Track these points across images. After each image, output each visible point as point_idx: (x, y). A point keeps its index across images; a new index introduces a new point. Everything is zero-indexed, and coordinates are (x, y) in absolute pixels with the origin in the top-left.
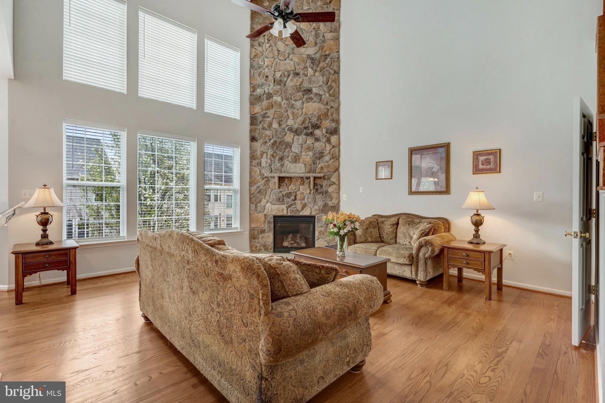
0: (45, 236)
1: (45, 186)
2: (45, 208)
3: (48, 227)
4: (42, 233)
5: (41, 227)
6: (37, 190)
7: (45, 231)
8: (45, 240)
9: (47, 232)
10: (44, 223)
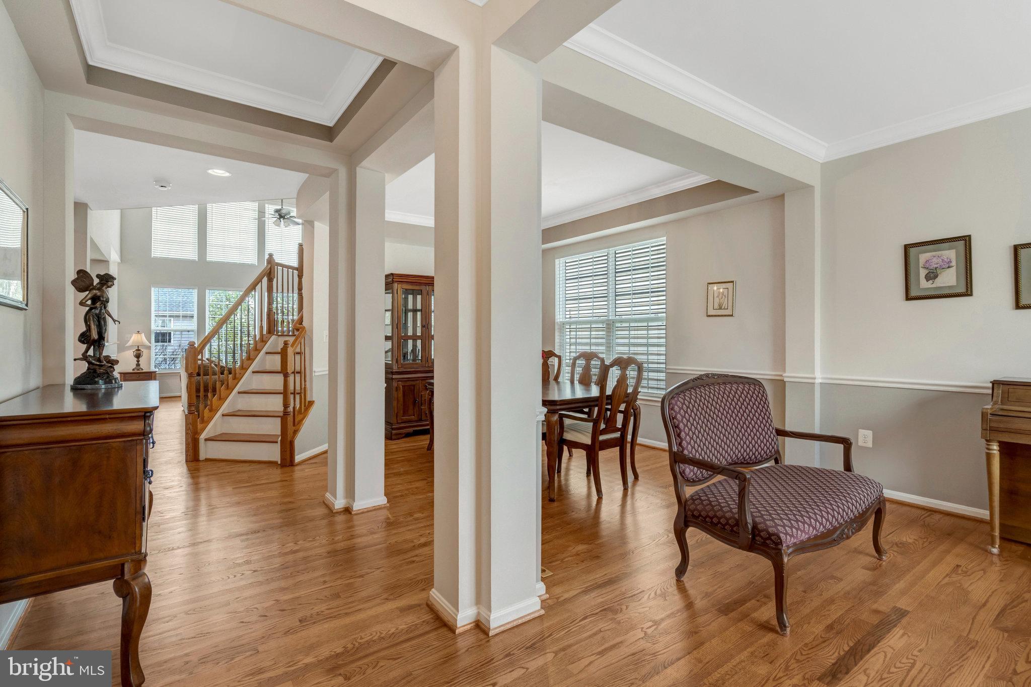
0: (138, 365)
1: (138, 332)
2: (138, 347)
3: (140, 359)
4: (136, 363)
5: (136, 359)
6: (134, 335)
7: (138, 361)
8: (138, 368)
9: (140, 363)
10: (138, 356)
